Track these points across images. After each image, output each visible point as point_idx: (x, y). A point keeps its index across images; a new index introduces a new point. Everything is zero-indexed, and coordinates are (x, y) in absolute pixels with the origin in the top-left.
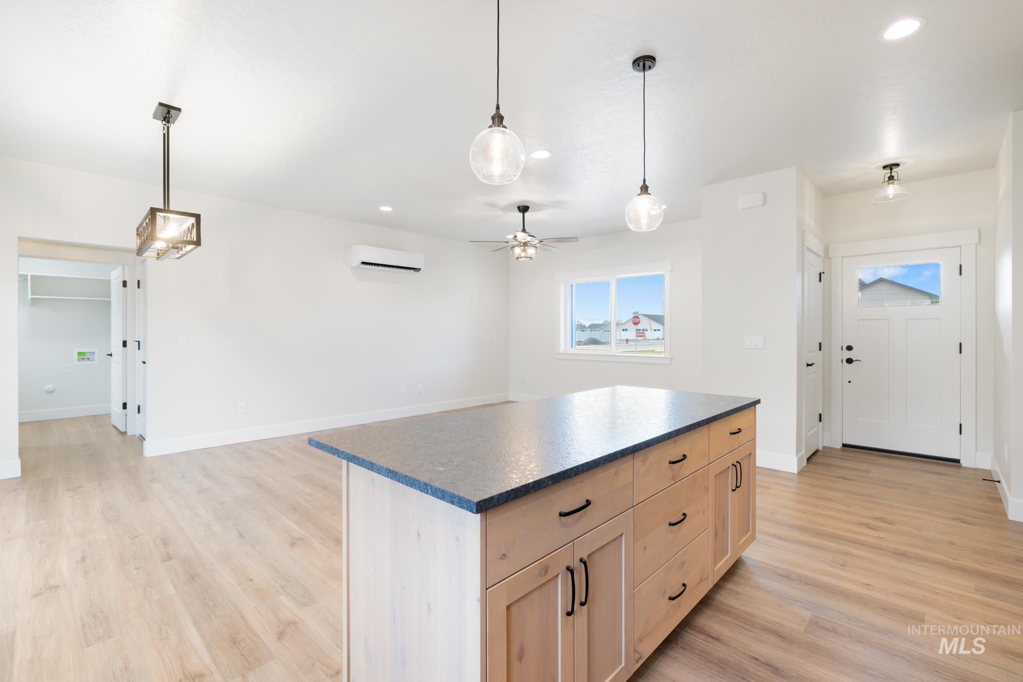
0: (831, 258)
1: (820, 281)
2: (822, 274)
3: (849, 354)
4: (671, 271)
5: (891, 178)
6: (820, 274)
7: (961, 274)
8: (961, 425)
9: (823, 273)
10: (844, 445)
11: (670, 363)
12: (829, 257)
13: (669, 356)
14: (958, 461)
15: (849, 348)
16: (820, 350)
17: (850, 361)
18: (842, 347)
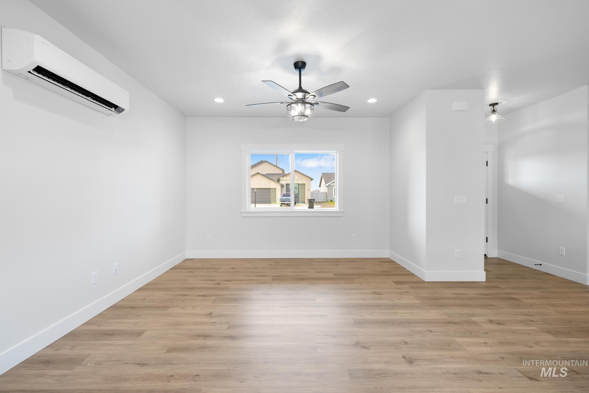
4: (343, 151)
5: (494, 111)
7: (487, 165)
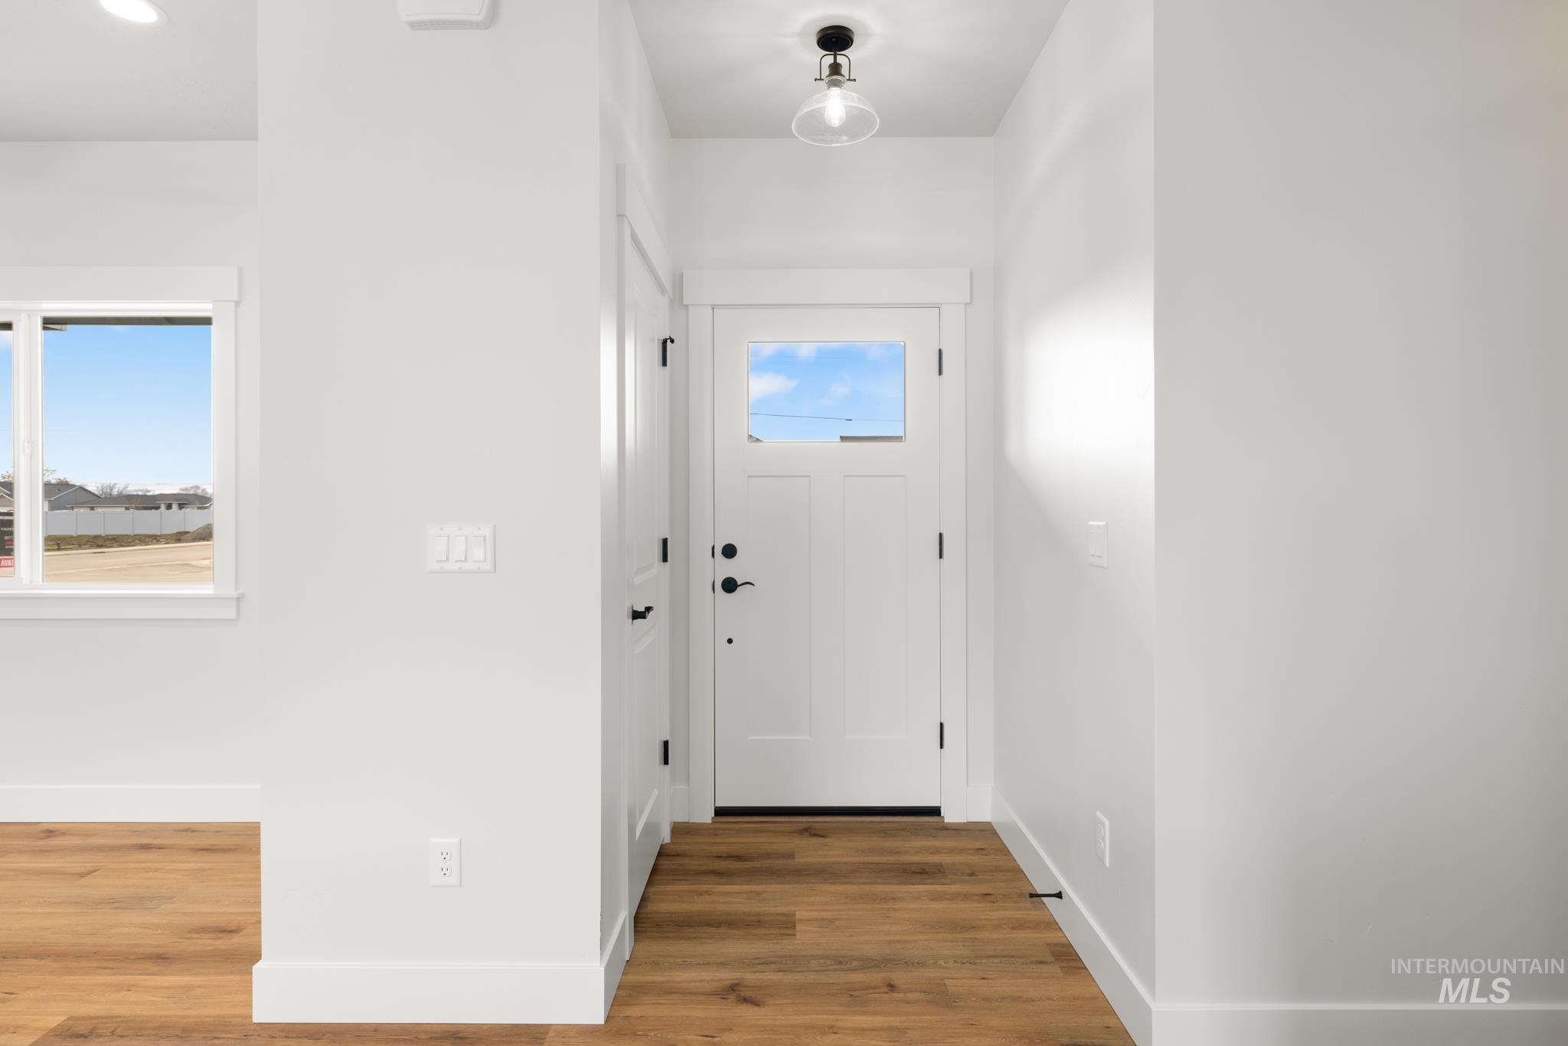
0: (687, 306)
1: (664, 363)
2: (669, 341)
3: (729, 569)
4: (237, 303)
6: (665, 342)
7: (940, 375)
8: (941, 724)
9: (672, 341)
10: (720, 812)
11: (234, 617)
12: (684, 303)
13: (231, 592)
14: (935, 811)
15: (730, 551)
16: (665, 559)
17: (730, 585)
18: (713, 548)
